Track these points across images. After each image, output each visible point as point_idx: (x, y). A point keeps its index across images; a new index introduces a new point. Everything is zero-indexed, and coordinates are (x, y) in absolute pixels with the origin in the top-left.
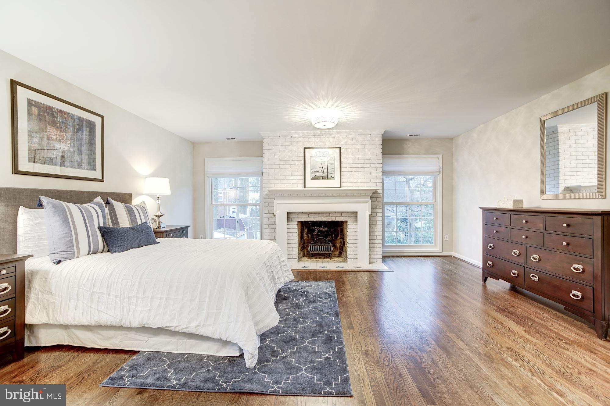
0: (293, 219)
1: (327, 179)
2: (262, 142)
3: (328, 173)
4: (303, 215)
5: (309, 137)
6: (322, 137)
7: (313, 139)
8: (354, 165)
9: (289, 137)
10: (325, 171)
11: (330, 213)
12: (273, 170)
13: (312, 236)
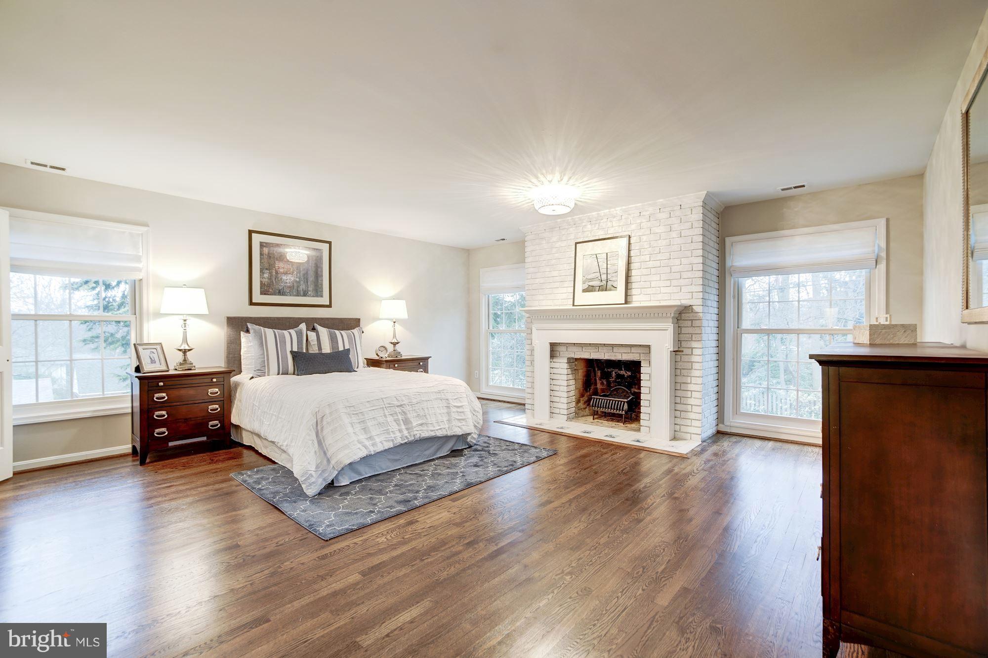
0: (561, 353)
1: (606, 290)
2: (524, 242)
3: (607, 279)
4: (575, 349)
5: (584, 224)
6: (602, 221)
7: (589, 226)
8: (651, 264)
9: (556, 229)
10: (604, 277)
11: (613, 346)
12: (537, 281)
13: (609, 383)
